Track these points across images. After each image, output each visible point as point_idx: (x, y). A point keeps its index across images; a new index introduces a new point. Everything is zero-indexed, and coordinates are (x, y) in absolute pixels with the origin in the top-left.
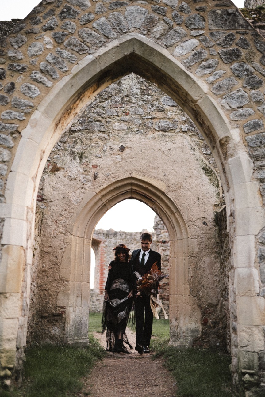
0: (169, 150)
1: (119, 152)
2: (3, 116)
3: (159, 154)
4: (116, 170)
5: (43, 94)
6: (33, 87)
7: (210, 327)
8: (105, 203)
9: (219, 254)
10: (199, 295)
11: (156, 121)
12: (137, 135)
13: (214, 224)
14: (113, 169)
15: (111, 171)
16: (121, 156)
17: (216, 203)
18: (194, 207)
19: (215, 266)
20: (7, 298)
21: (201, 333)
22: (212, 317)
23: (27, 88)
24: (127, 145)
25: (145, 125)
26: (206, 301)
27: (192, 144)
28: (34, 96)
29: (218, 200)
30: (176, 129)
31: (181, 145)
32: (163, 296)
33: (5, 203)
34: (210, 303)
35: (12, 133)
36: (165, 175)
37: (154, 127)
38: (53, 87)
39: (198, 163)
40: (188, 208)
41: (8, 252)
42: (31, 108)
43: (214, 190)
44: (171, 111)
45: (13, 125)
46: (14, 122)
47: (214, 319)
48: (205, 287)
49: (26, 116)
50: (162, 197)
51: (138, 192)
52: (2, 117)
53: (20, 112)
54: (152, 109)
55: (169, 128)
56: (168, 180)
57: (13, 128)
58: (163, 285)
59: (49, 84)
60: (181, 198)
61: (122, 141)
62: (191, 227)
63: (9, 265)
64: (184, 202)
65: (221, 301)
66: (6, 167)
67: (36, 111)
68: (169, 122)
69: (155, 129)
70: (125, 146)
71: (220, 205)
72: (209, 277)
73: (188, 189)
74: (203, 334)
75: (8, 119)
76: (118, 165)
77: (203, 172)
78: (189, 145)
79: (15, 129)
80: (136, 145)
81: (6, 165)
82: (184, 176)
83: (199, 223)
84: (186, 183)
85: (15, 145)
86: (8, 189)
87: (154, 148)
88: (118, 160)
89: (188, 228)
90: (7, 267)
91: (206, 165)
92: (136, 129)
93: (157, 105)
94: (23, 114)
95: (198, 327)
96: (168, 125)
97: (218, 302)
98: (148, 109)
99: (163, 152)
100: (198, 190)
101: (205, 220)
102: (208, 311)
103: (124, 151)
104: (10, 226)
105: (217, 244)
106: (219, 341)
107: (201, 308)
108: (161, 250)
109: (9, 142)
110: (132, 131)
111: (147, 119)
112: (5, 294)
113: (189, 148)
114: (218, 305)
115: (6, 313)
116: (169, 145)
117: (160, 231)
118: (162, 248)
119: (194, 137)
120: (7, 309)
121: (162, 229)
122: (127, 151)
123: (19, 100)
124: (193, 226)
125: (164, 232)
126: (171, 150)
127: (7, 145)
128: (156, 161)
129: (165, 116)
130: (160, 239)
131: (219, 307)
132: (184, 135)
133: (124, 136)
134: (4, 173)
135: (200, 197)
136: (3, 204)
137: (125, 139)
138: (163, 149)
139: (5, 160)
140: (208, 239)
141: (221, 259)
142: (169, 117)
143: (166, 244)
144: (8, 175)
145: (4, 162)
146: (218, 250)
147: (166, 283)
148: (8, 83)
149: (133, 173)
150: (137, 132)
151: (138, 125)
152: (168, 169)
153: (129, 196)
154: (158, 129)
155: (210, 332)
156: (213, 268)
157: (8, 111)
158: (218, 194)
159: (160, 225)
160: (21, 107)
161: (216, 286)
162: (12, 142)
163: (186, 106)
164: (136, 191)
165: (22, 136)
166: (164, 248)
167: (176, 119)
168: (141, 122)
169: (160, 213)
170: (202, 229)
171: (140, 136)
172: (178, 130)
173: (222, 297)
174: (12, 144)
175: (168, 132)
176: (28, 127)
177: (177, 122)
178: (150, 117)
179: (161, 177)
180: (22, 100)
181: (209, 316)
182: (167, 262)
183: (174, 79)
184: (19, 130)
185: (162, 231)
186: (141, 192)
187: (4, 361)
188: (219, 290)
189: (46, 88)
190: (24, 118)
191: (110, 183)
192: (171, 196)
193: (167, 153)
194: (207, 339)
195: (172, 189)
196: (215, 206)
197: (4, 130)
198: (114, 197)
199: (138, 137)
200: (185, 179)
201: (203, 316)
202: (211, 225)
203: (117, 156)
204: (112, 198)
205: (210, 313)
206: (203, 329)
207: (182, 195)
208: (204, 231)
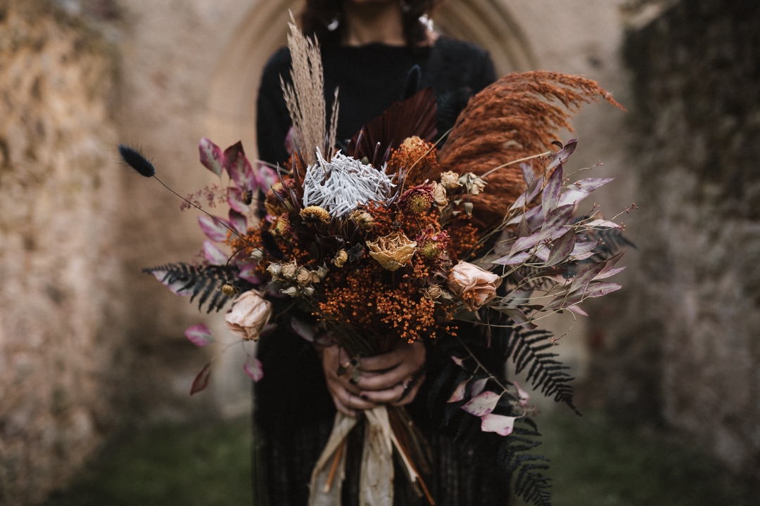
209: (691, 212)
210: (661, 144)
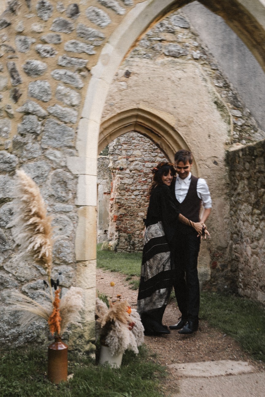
0: (180, 79)
1: (124, 79)
2: (67, 47)
3: (169, 83)
4: (121, 100)
5: (114, 24)
6: (101, 12)
7: (218, 270)
8: (106, 137)
9: (230, 195)
10: (209, 238)
11: (165, 44)
12: (145, 59)
13: (224, 163)
14: (118, 98)
15: (114, 100)
16: (125, 83)
17: (227, 142)
18: (204, 145)
19: (225, 208)
20: (86, 266)
21: (210, 277)
22: (220, 260)
23: (94, 14)
24: (133, 70)
25: (153, 48)
26: (216, 245)
27: (204, 74)
28: (104, 24)
29: (229, 138)
30: (186, 55)
31: (191, 74)
32: (120, 228)
33: (77, 156)
34: (219, 246)
35: (80, 70)
36: (175, 108)
37: (164, 51)
38: (125, 15)
39: (210, 96)
40: (199, 145)
41: (85, 214)
42: (101, 39)
43: (225, 127)
44: (182, 34)
45: (81, 60)
46: (81, 56)
47: (223, 262)
48: (215, 230)
49: (96, 50)
50: (171, 132)
51: (143, 125)
52: (66, 49)
53: (88, 44)
54: (161, 29)
55: (179, 53)
56: (178, 114)
57: (81, 64)
58: (120, 216)
59: (122, 11)
60: (192, 134)
61: (128, 65)
62: (201, 166)
63: (87, 229)
64: (195, 139)
65: (230, 244)
66: (75, 113)
67: (107, 44)
68: (179, 47)
69: (164, 53)
70: (131, 72)
71: (230, 143)
72: (219, 219)
73: (199, 125)
74: (211, 277)
75: (73, 52)
76: (123, 93)
77: (215, 106)
78: (201, 75)
79: (84, 66)
80: (143, 71)
81: (75, 110)
82: (195, 110)
83: (210, 163)
84: (198, 118)
85: (85, 85)
86: (80, 140)
87: (163, 76)
88: (123, 87)
89: (198, 167)
90: (85, 231)
91: (218, 99)
92: (143, 52)
93: (167, 26)
94: (92, 47)
95: (207, 271)
96: (179, 50)
97: (227, 245)
98: (157, 29)
99: (173, 82)
100: (210, 126)
101: (216, 159)
102: (216, 254)
103: (130, 77)
104: (85, 184)
105: (227, 185)
106: (227, 283)
107: (210, 251)
108: (118, 178)
109: (77, 82)
110: (138, 54)
111: (155, 40)
112: (84, 262)
113: (201, 79)
114: (226, 248)
115: (86, 283)
116: (180, 74)
117: (118, 157)
118: (118, 175)
119: (205, 65)
120: (86, 278)
121: (119, 155)
122: (133, 78)
123: (87, 29)
124: (204, 165)
125: (121, 158)
126: (182, 79)
127: (74, 84)
128: (165, 91)
129: (175, 39)
130: (117, 166)
131: (228, 250)
132: (196, 63)
133: (130, 60)
134: (74, 120)
135: (212, 134)
136: (76, 158)
137: (131, 63)
138: (173, 78)
139: (74, 104)
140: (219, 179)
141: (231, 200)
142: (180, 40)
143: (124, 171)
144: (78, 122)
145: (73, 106)
146: (228, 191)
147: (124, 214)
148: (71, 4)
149: (141, 104)
150: (144, 56)
151: (146, 47)
152: (178, 101)
153: (133, 129)
154: (167, 54)
155: (219, 275)
156: (223, 210)
157: (73, 41)
158: (229, 132)
159: (117, 150)
160: (88, 38)
161: (226, 229)
162: (80, 81)
163: (257, 49)
164: (141, 124)
165: (91, 75)
166: (121, 176)
167: (187, 44)
168: (148, 43)
169: (166, 150)
170: (212, 168)
171: (148, 61)
172: (189, 57)
173: (231, 239)
174: (81, 84)
175: (178, 58)
176: (99, 64)
177: (188, 47)
178: (159, 39)
179: (171, 109)
180: (90, 29)
181: (218, 260)
182: (124, 191)
183: (254, 18)
184: (88, 67)
185: (120, 157)
186: (147, 125)
187: (87, 334)
188: (228, 233)
189: (118, 16)
190: (94, 52)
191: (113, 115)
192: (181, 131)
193: (177, 83)
194: (216, 282)
195: (182, 124)
196: (226, 144)
197: (69, 65)
198: (116, 130)
199: (146, 62)
200: (196, 113)
201: (212, 260)
202: (222, 164)
203: (121, 83)
204: (115, 131)
205: (219, 256)
206: (212, 273)
207: (193, 132)
208: (214, 171)
209: (249, 218)
210: (239, 194)
